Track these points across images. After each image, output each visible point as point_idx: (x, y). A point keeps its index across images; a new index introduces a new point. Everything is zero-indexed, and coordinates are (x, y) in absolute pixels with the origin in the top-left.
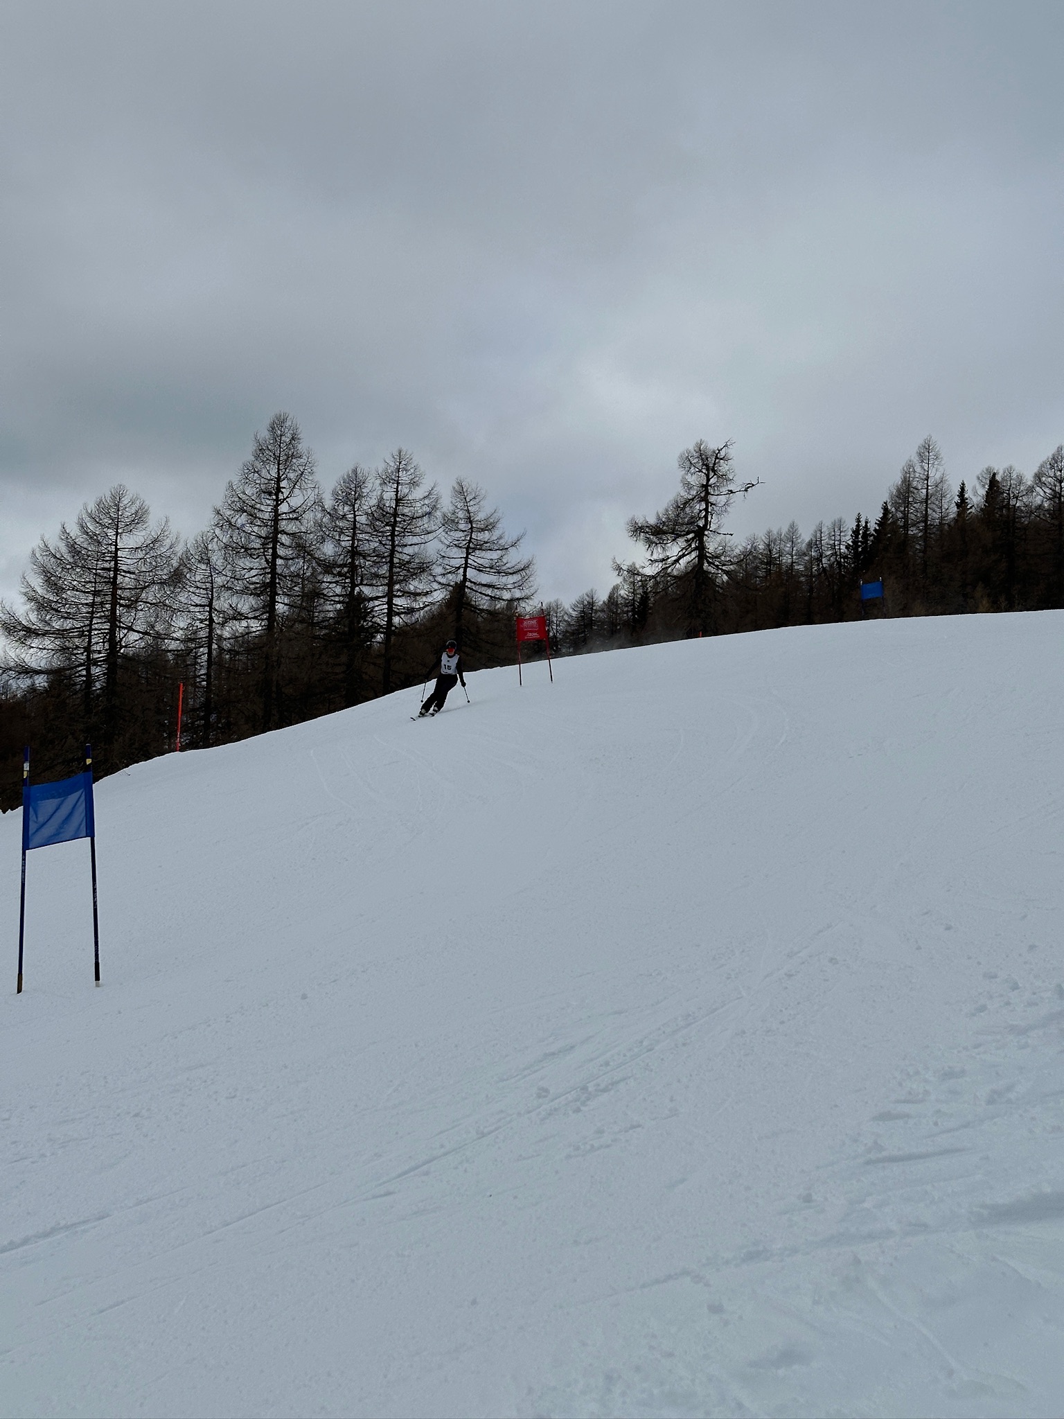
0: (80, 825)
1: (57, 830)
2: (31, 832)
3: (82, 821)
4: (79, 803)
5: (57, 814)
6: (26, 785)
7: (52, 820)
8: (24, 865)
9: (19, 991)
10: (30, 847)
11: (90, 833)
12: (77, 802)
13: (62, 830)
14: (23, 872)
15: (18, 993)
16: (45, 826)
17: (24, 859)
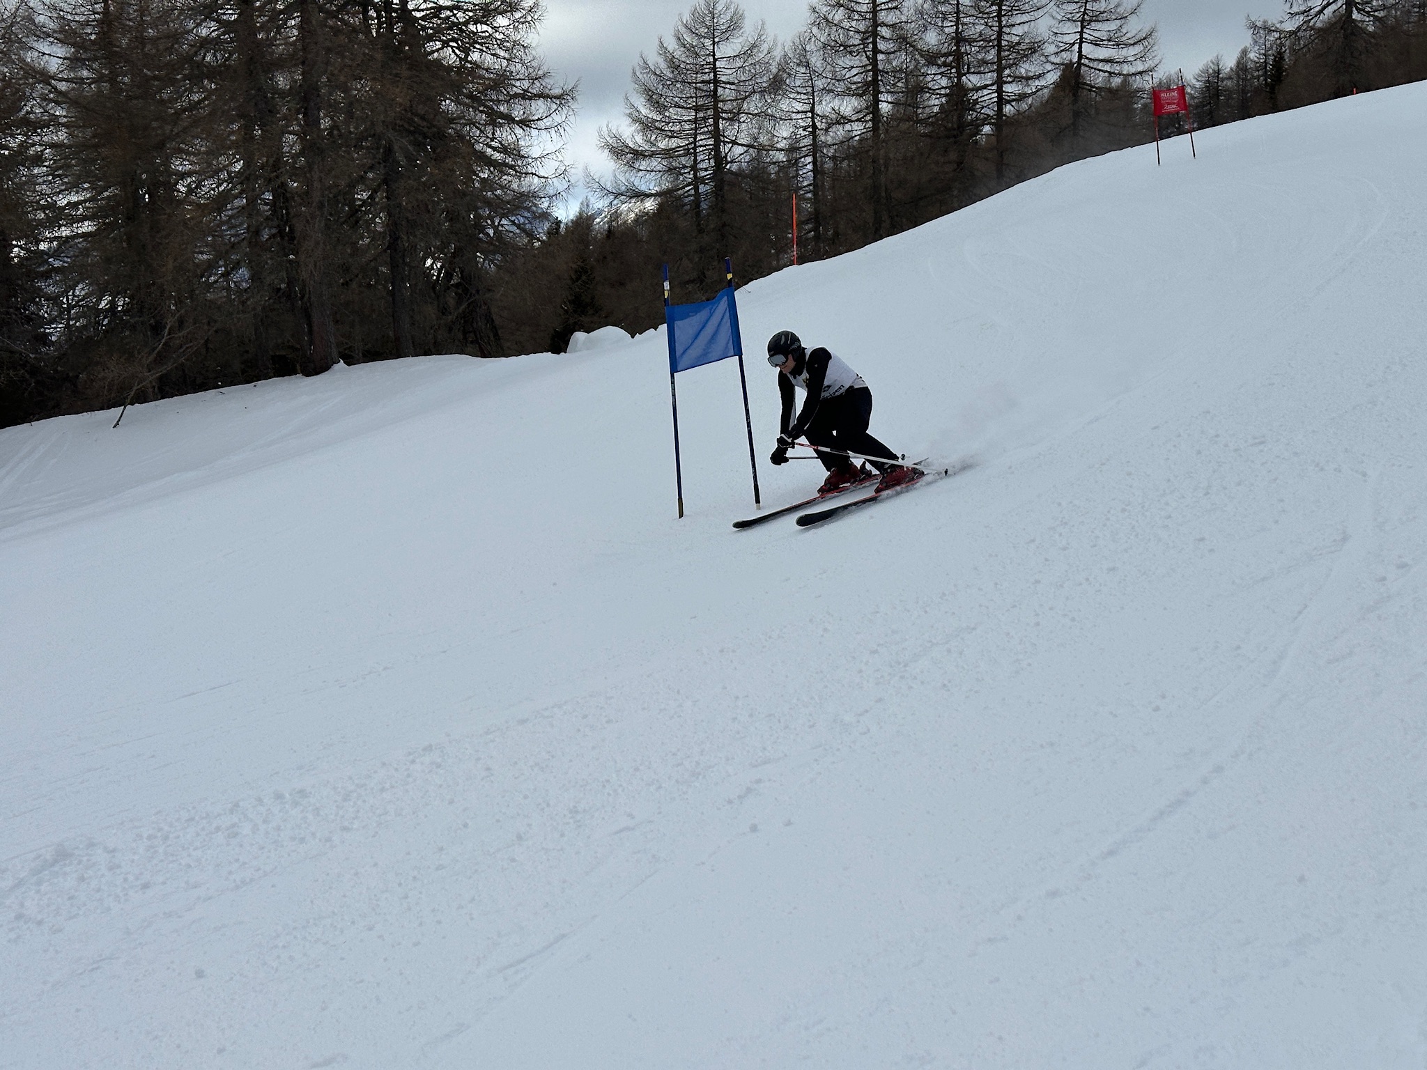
0: (728, 343)
1: (704, 350)
2: (678, 354)
3: (729, 340)
4: (724, 320)
5: (702, 332)
6: (668, 305)
7: (698, 342)
8: (673, 389)
9: (681, 515)
10: (679, 370)
11: (738, 352)
12: (722, 319)
13: (710, 350)
14: (674, 395)
15: (680, 517)
16: (692, 347)
17: (673, 383)
